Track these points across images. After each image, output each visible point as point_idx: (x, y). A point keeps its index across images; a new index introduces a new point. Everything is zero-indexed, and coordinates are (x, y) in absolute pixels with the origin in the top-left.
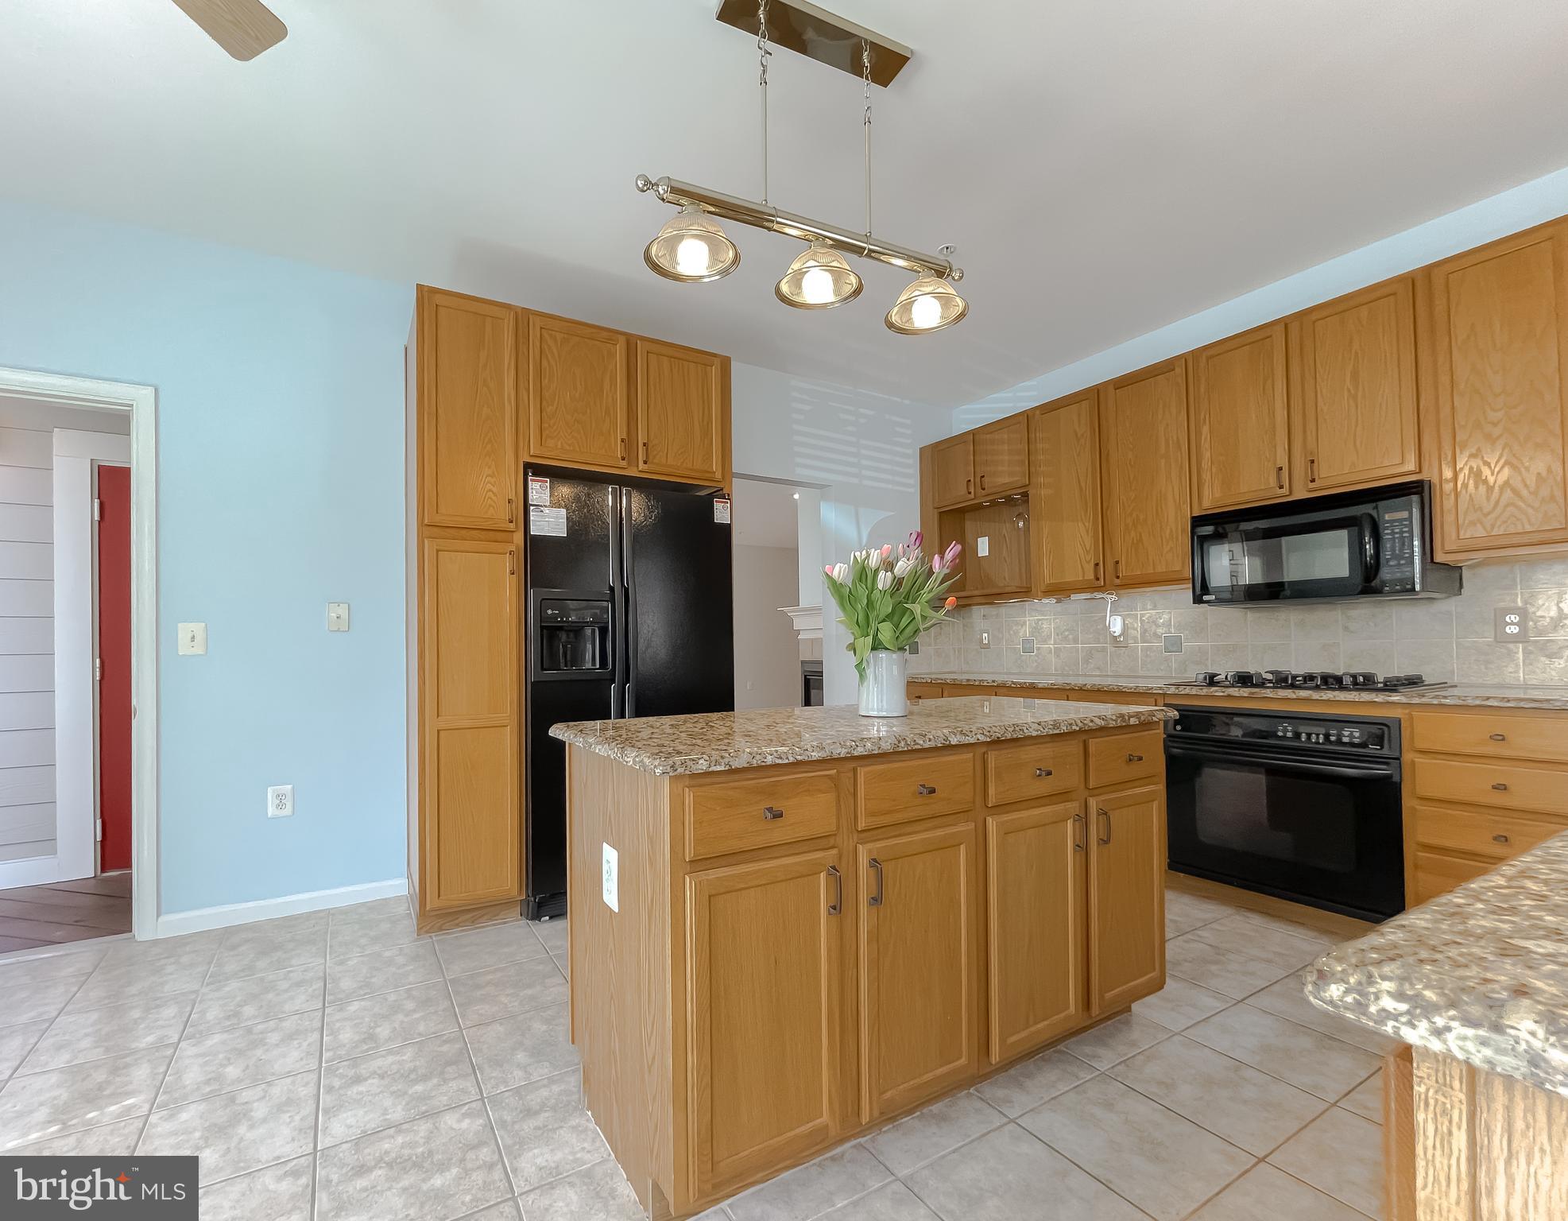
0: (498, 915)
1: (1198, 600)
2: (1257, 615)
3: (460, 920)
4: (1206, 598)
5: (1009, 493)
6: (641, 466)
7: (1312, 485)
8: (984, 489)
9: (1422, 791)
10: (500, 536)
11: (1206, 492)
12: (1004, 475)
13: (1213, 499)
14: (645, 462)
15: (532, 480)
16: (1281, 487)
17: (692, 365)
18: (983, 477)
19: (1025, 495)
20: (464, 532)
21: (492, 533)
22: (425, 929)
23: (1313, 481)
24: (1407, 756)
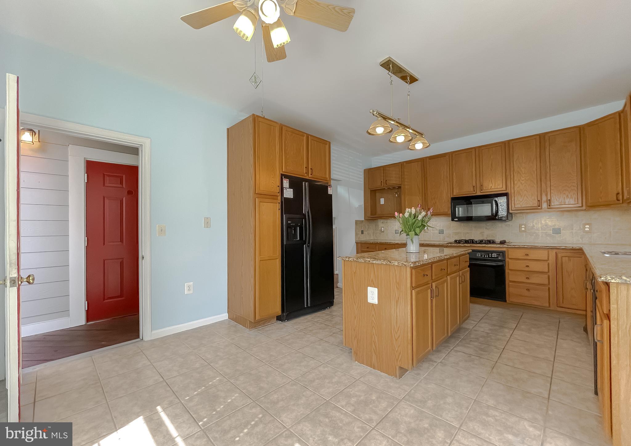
0: (270, 321)
1: (453, 220)
2: (464, 224)
3: (261, 323)
4: (455, 220)
5: (394, 186)
6: (310, 176)
7: (481, 191)
8: (387, 184)
9: (510, 268)
10: (275, 197)
11: (455, 191)
12: (394, 181)
13: (457, 193)
14: (311, 175)
15: (284, 180)
16: (474, 191)
17: (322, 144)
18: (386, 181)
19: (400, 187)
20: (265, 196)
21: (272, 197)
22: (251, 327)
23: (482, 190)
24: (507, 260)
